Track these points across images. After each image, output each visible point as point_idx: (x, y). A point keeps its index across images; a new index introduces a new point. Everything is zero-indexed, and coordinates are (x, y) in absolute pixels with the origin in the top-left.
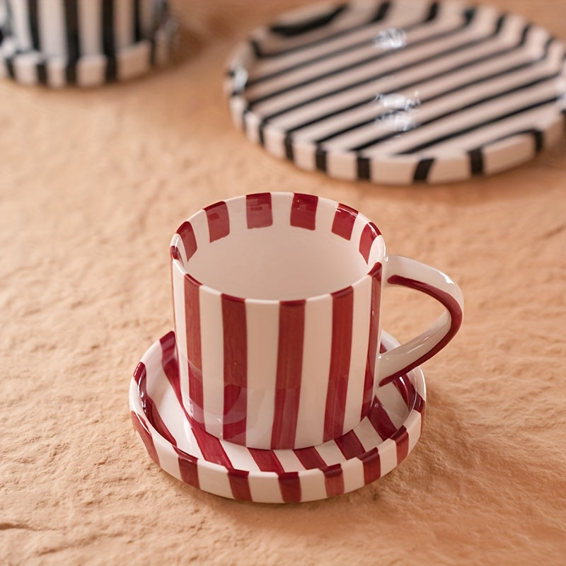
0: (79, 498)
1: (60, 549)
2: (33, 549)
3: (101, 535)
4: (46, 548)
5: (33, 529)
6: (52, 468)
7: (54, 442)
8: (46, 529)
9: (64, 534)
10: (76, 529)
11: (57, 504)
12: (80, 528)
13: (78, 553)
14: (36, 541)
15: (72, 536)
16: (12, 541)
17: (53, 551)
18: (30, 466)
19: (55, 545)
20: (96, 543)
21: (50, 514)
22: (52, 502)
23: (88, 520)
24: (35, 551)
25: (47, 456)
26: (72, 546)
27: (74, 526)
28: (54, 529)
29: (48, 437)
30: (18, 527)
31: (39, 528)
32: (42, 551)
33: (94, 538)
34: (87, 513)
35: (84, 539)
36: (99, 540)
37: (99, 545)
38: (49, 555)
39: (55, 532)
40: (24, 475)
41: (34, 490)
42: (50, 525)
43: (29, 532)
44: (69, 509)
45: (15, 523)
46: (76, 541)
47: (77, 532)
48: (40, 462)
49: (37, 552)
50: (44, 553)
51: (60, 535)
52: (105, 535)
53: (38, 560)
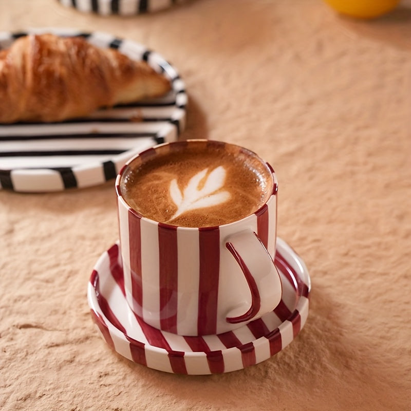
0: (80, 309)
1: (63, 344)
2: (45, 343)
3: (92, 337)
4: (53, 343)
5: (46, 329)
6: (64, 287)
7: (68, 268)
8: (55, 330)
9: (67, 334)
10: (75, 331)
11: (65, 313)
12: (78, 331)
13: (75, 348)
14: (47, 337)
15: (72, 336)
16: (31, 337)
17: (57, 345)
18: (50, 285)
19: (59, 341)
20: (88, 342)
21: (59, 320)
22: (62, 311)
23: (85, 326)
24: (45, 344)
25: (62, 279)
26: (71, 343)
27: (74, 329)
28: (61, 330)
29: (65, 264)
30: (36, 327)
31: (50, 329)
32: (51, 345)
33: (87, 338)
34: (85, 320)
35: (80, 339)
36: (91, 340)
37: (91, 343)
38: (55, 348)
39: (61, 332)
40: (45, 291)
41: (50, 302)
42: (58, 327)
43: (44, 331)
44: (72, 317)
45: (34, 325)
46: (75, 339)
47: (76, 333)
48: (57, 282)
49: (46, 345)
50: (51, 346)
51: (64, 335)
52: (95, 337)
53: (47, 351)
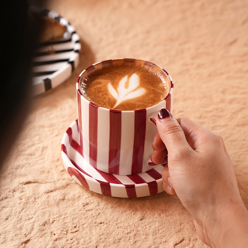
0: (57, 169)
1: (55, 190)
2: (43, 191)
3: (70, 184)
4: (49, 190)
5: (41, 183)
6: (43, 157)
8: (46, 182)
9: (55, 184)
10: (59, 182)
11: (48, 172)
12: (61, 181)
13: (63, 191)
14: (43, 188)
16: (33, 188)
17: (51, 191)
18: (33, 157)
19: (52, 189)
20: (69, 187)
21: (47, 176)
22: (46, 171)
23: (64, 178)
24: (44, 192)
25: (39, 152)
26: (59, 189)
27: (58, 181)
28: (50, 182)
30: (34, 182)
31: (44, 182)
33: (68, 185)
34: (62, 175)
35: (64, 186)
36: (70, 186)
37: (71, 187)
38: (51, 193)
39: (50, 183)
40: (32, 161)
42: (48, 181)
43: (39, 184)
44: (54, 173)
46: (61, 186)
47: (60, 183)
48: (37, 154)
49: (45, 192)
50: (48, 192)
51: (53, 185)
52: (72, 183)
53: (47, 195)
